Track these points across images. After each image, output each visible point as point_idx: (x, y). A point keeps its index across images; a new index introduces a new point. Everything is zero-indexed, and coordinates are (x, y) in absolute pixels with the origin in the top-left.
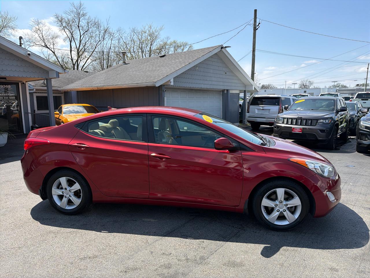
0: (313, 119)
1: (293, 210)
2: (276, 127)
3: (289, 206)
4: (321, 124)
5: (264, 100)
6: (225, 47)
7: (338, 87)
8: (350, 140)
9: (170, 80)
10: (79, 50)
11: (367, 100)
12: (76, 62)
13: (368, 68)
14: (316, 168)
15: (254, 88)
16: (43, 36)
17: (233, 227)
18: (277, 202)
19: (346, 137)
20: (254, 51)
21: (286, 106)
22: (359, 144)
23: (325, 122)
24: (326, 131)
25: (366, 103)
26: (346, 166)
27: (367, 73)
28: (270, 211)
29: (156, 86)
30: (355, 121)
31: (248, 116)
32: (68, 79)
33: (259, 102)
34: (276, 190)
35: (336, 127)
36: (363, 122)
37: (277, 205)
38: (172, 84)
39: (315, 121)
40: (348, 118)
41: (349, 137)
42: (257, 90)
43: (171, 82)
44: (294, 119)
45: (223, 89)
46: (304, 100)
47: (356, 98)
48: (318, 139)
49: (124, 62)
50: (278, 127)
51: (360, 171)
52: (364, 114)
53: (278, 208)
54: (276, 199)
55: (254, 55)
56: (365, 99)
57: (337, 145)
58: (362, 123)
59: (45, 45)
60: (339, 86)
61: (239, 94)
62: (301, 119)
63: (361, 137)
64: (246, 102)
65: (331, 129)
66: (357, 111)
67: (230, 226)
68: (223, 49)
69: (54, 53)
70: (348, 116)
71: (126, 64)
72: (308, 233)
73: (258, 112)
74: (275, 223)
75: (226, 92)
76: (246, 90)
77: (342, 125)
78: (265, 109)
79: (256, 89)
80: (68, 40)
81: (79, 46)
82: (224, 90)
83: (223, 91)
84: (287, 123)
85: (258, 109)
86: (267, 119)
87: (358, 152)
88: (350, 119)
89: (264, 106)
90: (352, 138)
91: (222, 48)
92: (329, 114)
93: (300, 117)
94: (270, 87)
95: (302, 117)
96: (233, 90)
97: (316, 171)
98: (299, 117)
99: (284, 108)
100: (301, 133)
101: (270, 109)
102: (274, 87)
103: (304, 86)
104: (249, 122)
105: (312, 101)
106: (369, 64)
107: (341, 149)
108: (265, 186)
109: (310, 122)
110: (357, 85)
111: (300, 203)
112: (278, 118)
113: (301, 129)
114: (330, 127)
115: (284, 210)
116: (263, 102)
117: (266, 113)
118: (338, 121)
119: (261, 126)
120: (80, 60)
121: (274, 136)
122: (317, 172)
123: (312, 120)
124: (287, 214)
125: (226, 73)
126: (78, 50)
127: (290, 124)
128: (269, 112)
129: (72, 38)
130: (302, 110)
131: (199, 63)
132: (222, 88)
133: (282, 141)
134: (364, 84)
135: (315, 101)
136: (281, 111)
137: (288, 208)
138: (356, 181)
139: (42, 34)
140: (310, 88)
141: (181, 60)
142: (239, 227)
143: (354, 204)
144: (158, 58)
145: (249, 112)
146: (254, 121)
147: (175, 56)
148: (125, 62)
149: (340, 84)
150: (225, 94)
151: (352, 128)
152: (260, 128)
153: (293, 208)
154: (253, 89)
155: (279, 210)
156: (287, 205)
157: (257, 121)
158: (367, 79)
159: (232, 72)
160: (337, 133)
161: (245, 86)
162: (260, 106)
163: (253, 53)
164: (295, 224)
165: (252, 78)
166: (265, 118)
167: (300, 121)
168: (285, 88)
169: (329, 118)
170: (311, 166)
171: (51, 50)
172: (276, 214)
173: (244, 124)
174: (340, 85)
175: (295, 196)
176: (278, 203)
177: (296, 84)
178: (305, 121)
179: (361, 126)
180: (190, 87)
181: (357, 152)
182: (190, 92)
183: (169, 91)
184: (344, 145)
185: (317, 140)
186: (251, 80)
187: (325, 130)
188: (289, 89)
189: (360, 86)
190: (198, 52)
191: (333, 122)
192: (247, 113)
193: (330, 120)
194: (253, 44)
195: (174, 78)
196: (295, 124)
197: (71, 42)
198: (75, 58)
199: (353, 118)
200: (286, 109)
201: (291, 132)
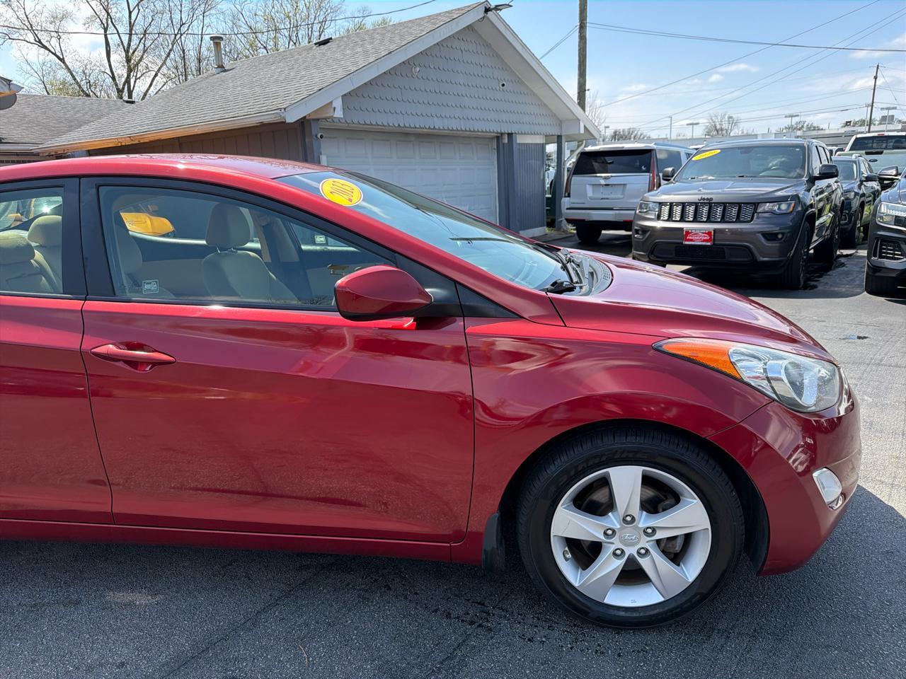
0: (744, 203)
1: (678, 549)
2: (640, 232)
3: (660, 535)
4: (766, 215)
5: (609, 159)
6: (497, 6)
7: (799, 130)
8: (842, 260)
9: (331, 103)
10: (131, 51)
11: (881, 153)
12: (124, 85)
13: (876, 78)
14: (769, 375)
15: (585, 126)
16: (26, 16)
17: (448, 616)
18: (613, 520)
19: (832, 252)
20: (582, 27)
21: (668, 171)
22: (874, 270)
23: (779, 209)
24: (780, 236)
25: (876, 161)
26: (842, 337)
27: (874, 90)
28: (585, 553)
29: (287, 121)
30: (853, 209)
31: (569, 207)
32: (71, 121)
33: (596, 165)
34: (608, 473)
35: (807, 224)
36: (887, 206)
37: (613, 533)
38: (339, 114)
39: (750, 209)
40: (838, 198)
41: (838, 253)
42: (593, 133)
43: (334, 109)
44: (690, 204)
45: (497, 133)
46: (719, 151)
47: (850, 150)
48: (756, 260)
49: (219, 67)
50: (645, 230)
51: (886, 354)
52: (886, 183)
53: (616, 543)
54: (610, 506)
55: (583, 39)
56: (874, 151)
57: (808, 275)
58: (883, 209)
59: (36, 41)
60: (803, 127)
61: (543, 146)
62: (710, 204)
63: (881, 249)
64: (564, 169)
65: (795, 229)
66: (858, 180)
67: (436, 611)
68: (489, 13)
69: (62, 60)
70: (839, 192)
71: (225, 71)
72: (737, 631)
73: (593, 192)
74: (607, 601)
75: (506, 140)
76: (563, 134)
77: (821, 220)
78: (612, 185)
79: (588, 131)
80: (96, 24)
81: (130, 40)
82: (502, 134)
83: (499, 137)
84: (670, 219)
85: (593, 185)
86: (617, 212)
87: (868, 292)
88: (843, 202)
89: (609, 175)
90: (847, 256)
91: (487, 10)
92: (788, 187)
93: (707, 199)
94: (632, 136)
95: (711, 199)
96: (525, 134)
97: (772, 388)
98: (704, 199)
99: (663, 176)
100: (709, 244)
101: (625, 185)
102: (642, 137)
103: (715, 131)
104: (569, 221)
105: (741, 153)
106: (878, 66)
107: (820, 288)
108: (564, 458)
109: (735, 211)
110: (847, 122)
111: (706, 523)
112: (644, 205)
113: (709, 233)
114: (791, 224)
115: (643, 551)
116: (609, 165)
117: (615, 197)
118: (811, 206)
119: (603, 232)
120: (134, 78)
121: (634, 258)
122: (775, 393)
123: (739, 205)
124: (655, 564)
125: (503, 85)
126: (127, 52)
127: (678, 219)
128: (623, 193)
129: (107, 19)
130: (711, 180)
131: (419, 54)
132: (495, 128)
133: (655, 272)
134: (864, 121)
135: (750, 152)
136: (654, 186)
137: (658, 542)
138: (883, 388)
139: (24, 9)
140: (731, 135)
141: (369, 47)
142: (468, 618)
143: (890, 481)
144: (311, 48)
145: (569, 196)
146: (584, 220)
147: (357, 39)
148: (222, 67)
149: (804, 122)
150: (503, 145)
151: (846, 227)
152: (601, 238)
153: (679, 542)
154: (582, 131)
155: (623, 552)
156: (654, 530)
157: (591, 220)
158: (872, 106)
159: (520, 82)
160: (809, 243)
161: (560, 123)
162: (598, 175)
163: (580, 32)
164: (685, 602)
165: (579, 104)
166: (611, 209)
167: (706, 209)
168: (668, 136)
169: (788, 197)
170: (750, 371)
171: (55, 54)
172: (608, 566)
173: (559, 229)
174: (805, 125)
175: (686, 494)
176: (617, 526)
177: (697, 124)
178: (719, 210)
179: (882, 218)
180: (399, 125)
181: (865, 292)
182: (400, 141)
183: (335, 138)
184: (828, 273)
185: (755, 265)
186: (578, 106)
187: (777, 234)
188: (679, 138)
189: (853, 126)
190: (420, 25)
191: (800, 209)
192: (565, 197)
193: (793, 205)
194: (580, 8)
195: (342, 96)
196: (691, 219)
197: (106, 30)
198: (121, 71)
199: (847, 199)
200: (667, 178)
201: (682, 243)
